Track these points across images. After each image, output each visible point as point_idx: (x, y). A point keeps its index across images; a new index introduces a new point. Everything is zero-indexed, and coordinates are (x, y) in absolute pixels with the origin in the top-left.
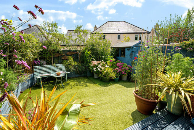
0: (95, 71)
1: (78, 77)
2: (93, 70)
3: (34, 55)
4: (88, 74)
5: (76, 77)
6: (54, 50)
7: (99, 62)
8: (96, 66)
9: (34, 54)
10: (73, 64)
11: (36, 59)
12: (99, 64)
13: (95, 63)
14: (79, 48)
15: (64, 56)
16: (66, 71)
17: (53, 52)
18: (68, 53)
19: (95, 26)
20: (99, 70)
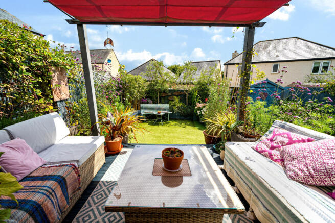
0: (199, 114)
1: (183, 119)
2: (197, 113)
3: (140, 94)
6: (160, 89)
7: (205, 104)
8: (200, 109)
9: (141, 93)
11: (143, 98)
12: (204, 106)
13: (201, 105)
15: (170, 96)
17: (159, 91)
18: (173, 92)
20: (203, 113)
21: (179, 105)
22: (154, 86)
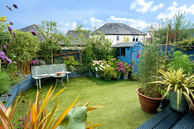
2: (95, 70)
3: (31, 55)
4: (89, 73)
5: (78, 77)
7: (100, 61)
8: (97, 65)
11: (35, 59)
16: (67, 71)
19: (95, 27)
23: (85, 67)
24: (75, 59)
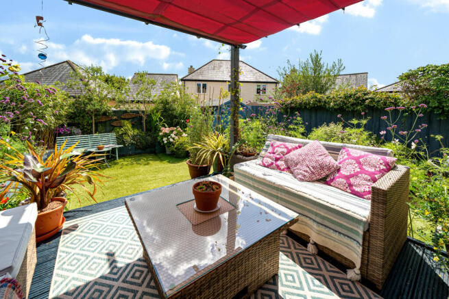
0: (166, 142)
2: (163, 142)
3: (57, 119)
4: (157, 148)
5: (136, 154)
6: (97, 110)
7: (172, 128)
8: (166, 135)
9: (58, 117)
10: (131, 133)
11: (62, 125)
12: (172, 132)
13: (167, 130)
14: (142, 107)
15: (116, 120)
16: (118, 144)
17: (94, 113)
18: (122, 115)
19: (191, 66)
20: (171, 140)
21: (132, 132)
22: (86, 105)
23: (149, 138)
24: (134, 126)
